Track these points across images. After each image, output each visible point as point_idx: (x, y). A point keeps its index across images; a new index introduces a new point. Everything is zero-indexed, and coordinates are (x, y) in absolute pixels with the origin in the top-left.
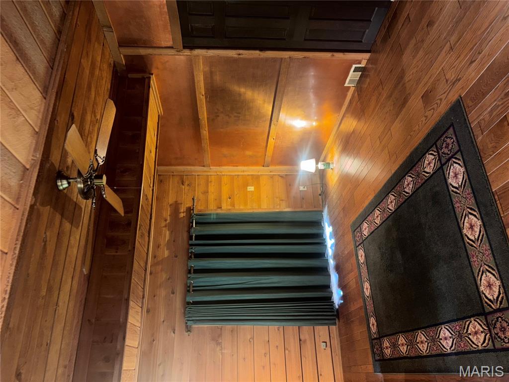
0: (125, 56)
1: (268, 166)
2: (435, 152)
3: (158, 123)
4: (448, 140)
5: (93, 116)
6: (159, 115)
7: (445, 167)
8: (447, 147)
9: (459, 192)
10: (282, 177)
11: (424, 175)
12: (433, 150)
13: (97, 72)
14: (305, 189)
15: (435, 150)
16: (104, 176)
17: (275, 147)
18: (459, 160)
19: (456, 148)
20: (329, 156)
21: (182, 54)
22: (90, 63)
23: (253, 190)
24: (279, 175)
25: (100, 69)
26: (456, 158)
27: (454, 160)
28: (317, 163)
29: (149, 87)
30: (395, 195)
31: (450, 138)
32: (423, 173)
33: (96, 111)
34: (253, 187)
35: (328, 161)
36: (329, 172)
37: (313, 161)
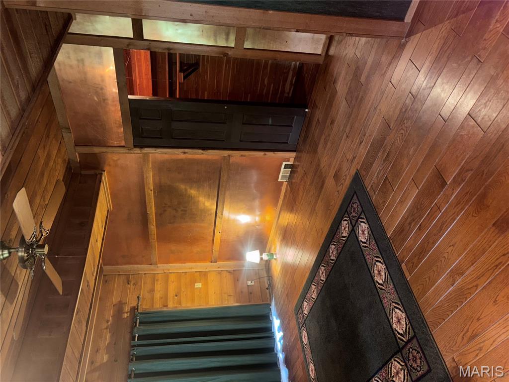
0: (79, 154)
1: (216, 262)
2: (347, 217)
3: (107, 217)
4: (355, 206)
5: (42, 200)
6: (108, 211)
7: (355, 228)
8: (354, 211)
9: (367, 245)
10: (229, 272)
11: (342, 240)
12: (345, 217)
13: (51, 164)
14: (253, 284)
15: (347, 216)
16: (46, 245)
17: (221, 241)
18: (363, 219)
19: (360, 210)
20: (273, 248)
21: (132, 152)
22: (46, 155)
23: (201, 286)
24: (227, 270)
25: (55, 162)
26: (361, 218)
27: (360, 220)
28: (261, 254)
29: (101, 181)
30: (325, 265)
31: (355, 203)
32: (342, 238)
33: (46, 197)
34: (201, 284)
35: (272, 252)
36: (273, 262)
37: (257, 252)
